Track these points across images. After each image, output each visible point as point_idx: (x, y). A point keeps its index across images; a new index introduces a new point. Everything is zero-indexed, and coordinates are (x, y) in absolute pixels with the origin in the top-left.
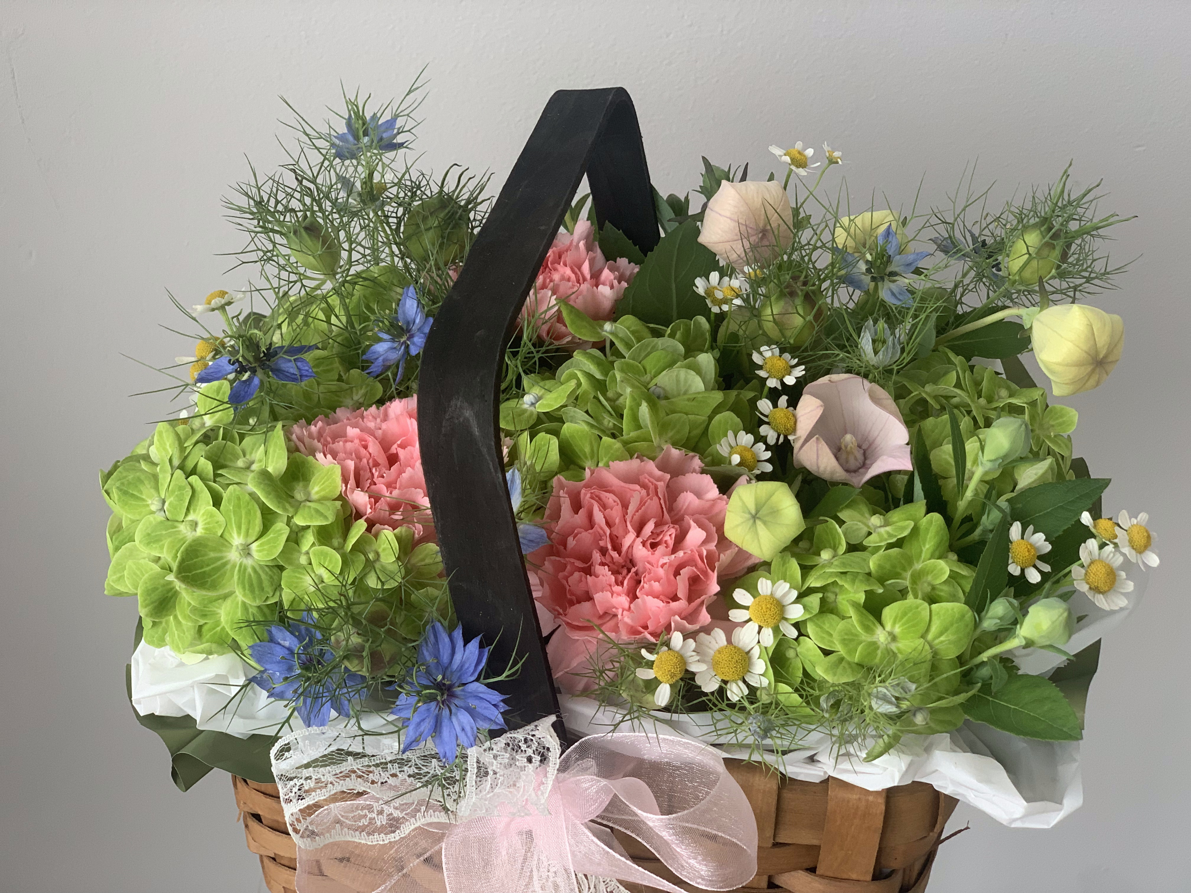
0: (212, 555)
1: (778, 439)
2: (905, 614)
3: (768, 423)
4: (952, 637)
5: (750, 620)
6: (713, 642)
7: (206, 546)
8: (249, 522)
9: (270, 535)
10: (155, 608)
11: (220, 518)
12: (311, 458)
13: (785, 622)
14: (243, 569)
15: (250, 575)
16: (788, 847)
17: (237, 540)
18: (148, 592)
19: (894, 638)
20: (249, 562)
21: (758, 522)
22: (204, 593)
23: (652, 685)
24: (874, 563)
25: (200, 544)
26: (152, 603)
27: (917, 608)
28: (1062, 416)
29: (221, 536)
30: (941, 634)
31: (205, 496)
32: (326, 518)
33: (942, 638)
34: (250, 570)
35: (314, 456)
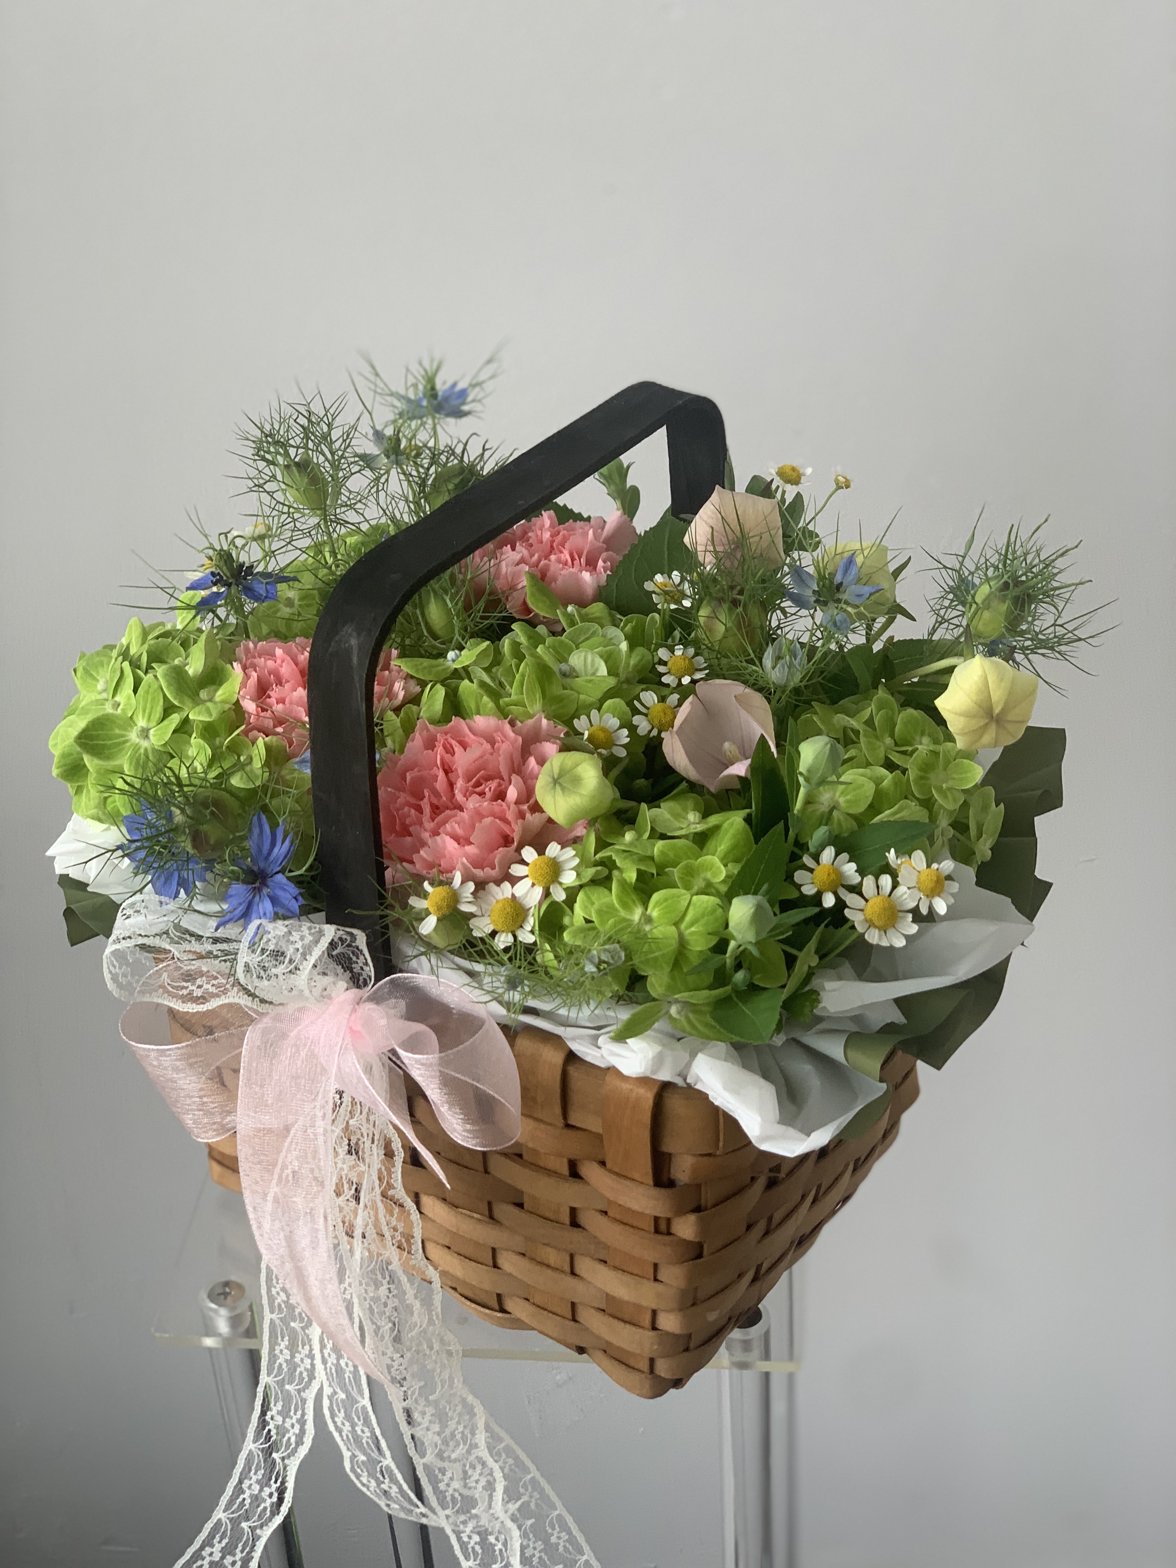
0: (117, 731)
1: (650, 731)
2: (666, 900)
3: (646, 715)
4: (701, 929)
5: (527, 876)
6: (500, 894)
7: (113, 722)
8: (152, 708)
9: (166, 722)
10: (65, 771)
11: (133, 701)
12: (229, 666)
13: (558, 886)
14: (137, 748)
15: (140, 755)
16: (580, 1132)
17: (141, 722)
18: (64, 756)
19: (649, 920)
20: (145, 744)
21: (558, 787)
22: (101, 762)
23: (421, 916)
24: (658, 849)
25: (108, 719)
26: (65, 765)
27: (679, 897)
28: (966, 772)
29: (131, 717)
30: (692, 924)
31: (129, 681)
32: (211, 715)
33: (693, 929)
34: (142, 751)
35: (232, 665)
